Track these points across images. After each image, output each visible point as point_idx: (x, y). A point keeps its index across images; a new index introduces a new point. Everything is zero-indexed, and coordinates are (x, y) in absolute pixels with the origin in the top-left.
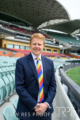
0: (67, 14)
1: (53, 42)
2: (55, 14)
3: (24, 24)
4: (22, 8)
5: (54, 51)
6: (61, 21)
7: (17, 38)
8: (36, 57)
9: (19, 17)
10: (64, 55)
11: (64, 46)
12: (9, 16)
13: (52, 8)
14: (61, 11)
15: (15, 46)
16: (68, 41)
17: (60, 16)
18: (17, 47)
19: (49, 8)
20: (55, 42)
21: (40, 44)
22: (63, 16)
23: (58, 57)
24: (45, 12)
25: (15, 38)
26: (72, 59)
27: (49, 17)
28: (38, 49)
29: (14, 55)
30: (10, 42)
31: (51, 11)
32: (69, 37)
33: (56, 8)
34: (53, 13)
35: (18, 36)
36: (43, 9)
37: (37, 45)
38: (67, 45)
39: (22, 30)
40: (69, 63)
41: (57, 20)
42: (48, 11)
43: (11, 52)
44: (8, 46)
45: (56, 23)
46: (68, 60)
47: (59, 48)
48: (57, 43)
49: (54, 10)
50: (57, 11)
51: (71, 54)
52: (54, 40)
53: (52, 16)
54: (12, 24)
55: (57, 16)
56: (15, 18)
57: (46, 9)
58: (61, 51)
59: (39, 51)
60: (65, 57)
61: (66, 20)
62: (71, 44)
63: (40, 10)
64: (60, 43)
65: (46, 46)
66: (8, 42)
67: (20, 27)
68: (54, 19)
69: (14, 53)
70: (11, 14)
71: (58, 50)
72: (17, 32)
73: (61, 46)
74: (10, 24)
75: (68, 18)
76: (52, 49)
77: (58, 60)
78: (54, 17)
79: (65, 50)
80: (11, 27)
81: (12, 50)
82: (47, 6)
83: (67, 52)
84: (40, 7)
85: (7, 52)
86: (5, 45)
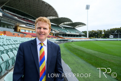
0: (57, 14)
2: (51, 13)
3: (32, 18)
4: (31, 8)
5: (50, 34)
6: (54, 17)
8: (40, 42)
9: (29, 14)
10: (55, 37)
11: (55, 31)
13: (49, 10)
14: (54, 12)
15: (26, 31)
16: (57, 29)
17: (53, 15)
18: (27, 32)
19: (47, 10)
21: (45, 27)
22: (55, 15)
23: (52, 38)
24: (45, 12)
25: (26, 26)
26: (59, 39)
28: (43, 33)
29: (25, 36)
30: (23, 28)
31: (48, 12)
32: (58, 26)
33: (51, 10)
34: (49, 13)
35: (28, 25)
36: (43, 10)
37: (42, 29)
38: (57, 31)
39: (31, 21)
40: (58, 41)
41: (52, 17)
42: (46, 11)
43: (23, 34)
44: (22, 31)
46: (57, 39)
47: (52, 33)
49: (50, 11)
50: (51, 12)
51: (59, 36)
53: (48, 15)
56: (26, 14)
57: (45, 10)
58: (54, 34)
59: (44, 36)
60: (56, 38)
61: (56, 17)
62: (59, 31)
63: (42, 11)
64: (53, 30)
66: (21, 28)
67: (29, 19)
69: (25, 35)
70: (24, 11)
71: (52, 34)
72: (27, 22)
73: (53, 32)
74: (23, 17)
75: (58, 16)
77: (52, 39)
78: (50, 15)
80: (24, 19)
81: (24, 33)
82: (46, 8)
83: (57, 35)
84: (42, 9)
85: (20, 34)
86: (19, 30)
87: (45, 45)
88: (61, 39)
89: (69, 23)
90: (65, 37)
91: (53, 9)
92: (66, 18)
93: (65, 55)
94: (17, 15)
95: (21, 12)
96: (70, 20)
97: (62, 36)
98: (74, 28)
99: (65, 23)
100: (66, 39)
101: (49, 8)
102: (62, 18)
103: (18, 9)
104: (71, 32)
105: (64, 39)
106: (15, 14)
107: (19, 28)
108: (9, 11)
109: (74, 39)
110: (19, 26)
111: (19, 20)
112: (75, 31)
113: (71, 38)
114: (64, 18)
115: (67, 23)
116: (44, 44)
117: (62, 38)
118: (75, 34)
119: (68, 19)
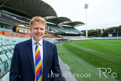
0: (56, 14)
1: (48, 29)
2: (49, 13)
4: (30, 8)
5: (49, 34)
6: (53, 17)
7: (26, 26)
9: (28, 14)
10: (54, 36)
11: (54, 31)
12: (21, 12)
13: (47, 10)
14: (52, 11)
16: (56, 29)
17: (52, 14)
18: (26, 32)
20: (49, 29)
22: (54, 14)
23: (51, 38)
24: (43, 12)
25: (24, 26)
26: (59, 39)
27: (46, 15)
29: (24, 36)
30: (21, 28)
31: (47, 11)
32: (57, 26)
33: (50, 10)
34: (48, 13)
35: (27, 25)
36: (42, 10)
38: (56, 31)
40: (57, 41)
41: (50, 17)
42: (45, 11)
43: (22, 34)
44: (20, 31)
45: (50, 18)
46: (56, 39)
47: (51, 33)
48: (50, 30)
51: (58, 35)
52: (49, 28)
53: (47, 14)
54: (23, 17)
55: (50, 14)
56: (25, 14)
57: (44, 10)
58: (53, 34)
59: (41, 36)
62: (58, 30)
63: (40, 10)
64: (52, 30)
65: (46, 30)
66: (20, 28)
67: (28, 19)
68: (48, 16)
69: (24, 35)
70: (22, 11)
71: (51, 34)
72: (26, 23)
74: (22, 17)
75: (56, 16)
76: (48, 33)
78: (49, 14)
79: (55, 34)
80: (22, 19)
81: (23, 33)
82: (44, 8)
83: (56, 35)
84: (40, 8)
85: (19, 34)
86: (18, 30)
87: (40, 45)
88: (60, 39)
89: (68, 22)
90: (64, 37)
91: (52, 9)
92: (65, 18)
93: (64, 54)
94: (16, 15)
95: (19, 12)
96: (68, 20)
97: (61, 36)
98: (73, 28)
99: (64, 22)
100: (65, 39)
101: (47, 8)
102: (60, 17)
103: (17, 9)
104: (70, 31)
105: (63, 39)
106: (13, 14)
107: (17, 28)
108: (8, 11)
109: (73, 38)
110: (17, 26)
111: (18, 20)
112: (74, 31)
113: (70, 37)
114: (63, 17)
115: (66, 22)
116: (39, 43)
117: (61, 37)
118: (74, 33)
119: (67, 18)
